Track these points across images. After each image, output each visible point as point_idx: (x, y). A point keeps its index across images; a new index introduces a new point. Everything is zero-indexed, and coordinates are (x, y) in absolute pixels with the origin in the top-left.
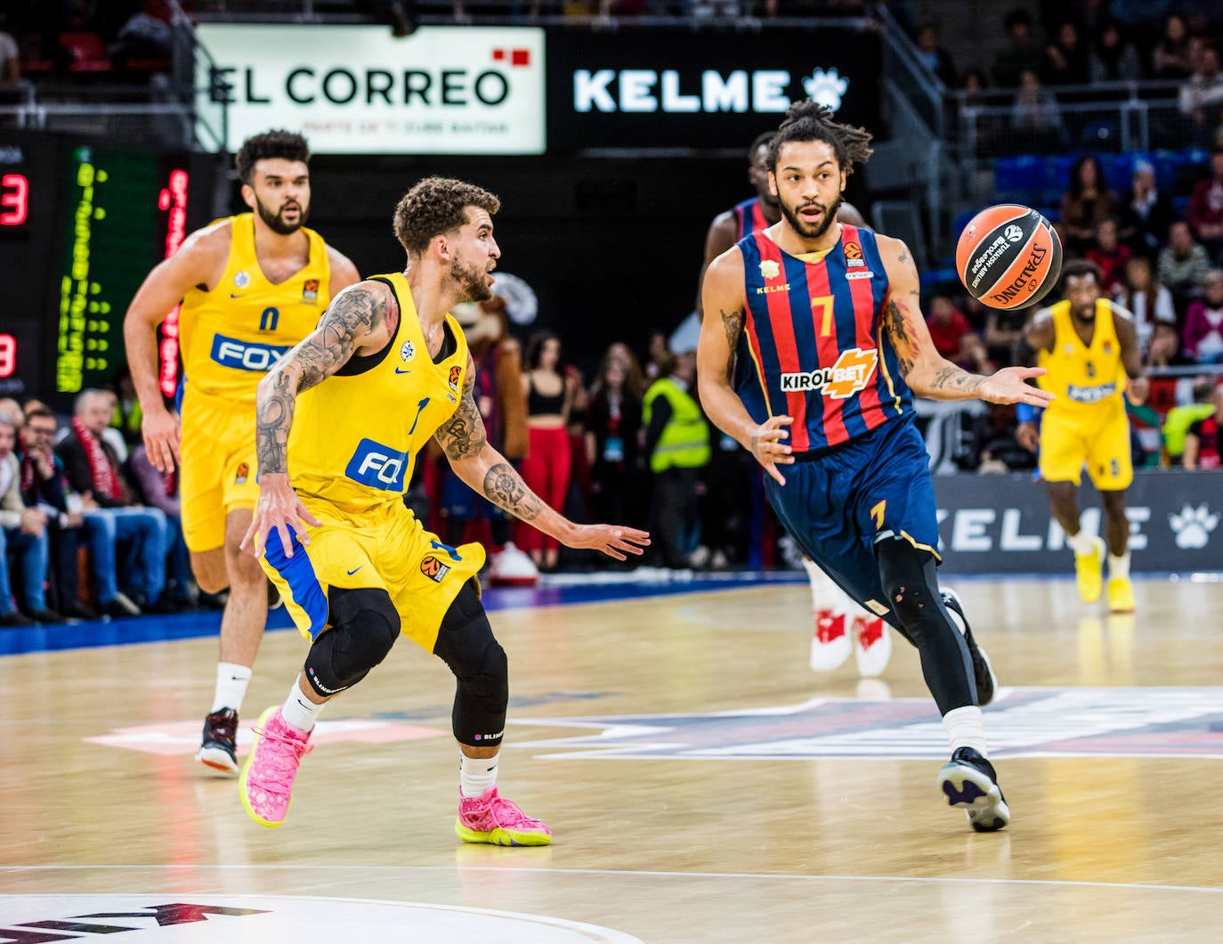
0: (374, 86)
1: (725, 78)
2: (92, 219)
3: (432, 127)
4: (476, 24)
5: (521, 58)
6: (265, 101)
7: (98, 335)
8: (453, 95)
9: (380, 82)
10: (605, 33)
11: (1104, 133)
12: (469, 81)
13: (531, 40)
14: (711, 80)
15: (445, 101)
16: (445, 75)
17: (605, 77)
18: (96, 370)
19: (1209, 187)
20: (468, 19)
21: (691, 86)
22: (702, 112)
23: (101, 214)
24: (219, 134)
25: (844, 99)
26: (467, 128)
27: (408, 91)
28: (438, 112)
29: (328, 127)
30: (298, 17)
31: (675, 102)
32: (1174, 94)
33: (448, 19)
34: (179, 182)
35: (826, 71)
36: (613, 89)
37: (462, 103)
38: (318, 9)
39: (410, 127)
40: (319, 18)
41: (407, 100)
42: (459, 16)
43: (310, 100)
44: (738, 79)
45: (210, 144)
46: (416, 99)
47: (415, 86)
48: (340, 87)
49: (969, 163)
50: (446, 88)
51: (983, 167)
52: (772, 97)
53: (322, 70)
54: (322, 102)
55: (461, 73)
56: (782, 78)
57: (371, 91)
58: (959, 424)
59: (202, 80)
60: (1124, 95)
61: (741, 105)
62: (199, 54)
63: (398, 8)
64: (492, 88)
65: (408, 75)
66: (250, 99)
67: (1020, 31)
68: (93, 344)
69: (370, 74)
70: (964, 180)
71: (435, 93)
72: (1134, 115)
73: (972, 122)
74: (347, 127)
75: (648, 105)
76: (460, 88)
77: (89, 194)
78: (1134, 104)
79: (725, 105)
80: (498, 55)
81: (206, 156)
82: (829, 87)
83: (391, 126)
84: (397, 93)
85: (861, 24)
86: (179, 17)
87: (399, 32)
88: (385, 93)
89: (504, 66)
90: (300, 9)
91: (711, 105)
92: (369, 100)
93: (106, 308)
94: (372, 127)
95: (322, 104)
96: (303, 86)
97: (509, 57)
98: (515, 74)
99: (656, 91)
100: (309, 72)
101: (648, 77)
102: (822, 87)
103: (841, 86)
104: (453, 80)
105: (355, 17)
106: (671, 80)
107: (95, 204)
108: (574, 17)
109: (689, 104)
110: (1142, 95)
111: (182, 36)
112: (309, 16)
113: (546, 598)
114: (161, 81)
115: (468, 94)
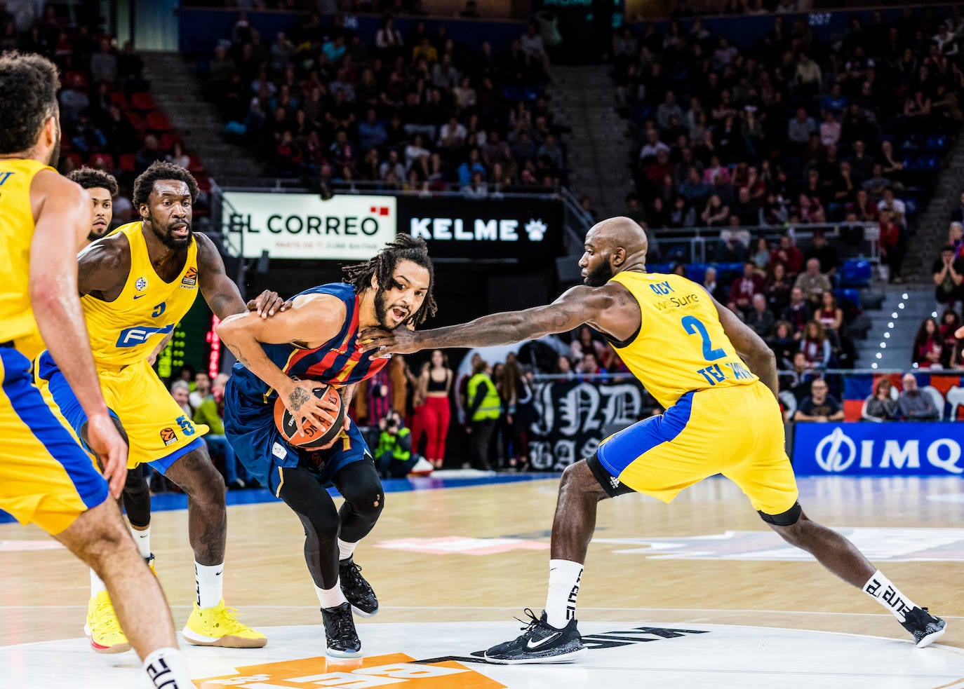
0: (312, 225)
1: (486, 223)
3: (340, 246)
4: (361, 194)
5: (384, 211)
6: (257, 231)
7: (179, 349)
8: (350, 230)
9: (314, 222)
10: (425, 200)
11: (679, 253)
12: (358, 223)
13: (390, 202)
14: (479, 224)
15: (347, 233)
16: (347, 219)
17: (426, 221)
18: (178, 366)
19: (741, 281)
20: (357, 191)
21: (469, 227)
22: (474, 241)
24: (238, 248)
25: (545, 234)
26: (357, 247)
27: (328, 227)
28: (343, 238)
29: (288, 245)
30: (273, 189)
31: (461, 235)
32: (718, 234)
33: (348, 191)
35: (536, 221)
36: (430, 228)
37: (355, 234)
38: (283, 185)
39: (329, 246)
40: (284, 189)
41: (327, 232)
42: (353, 190)
43: (279, 231)
44: (493, 224)
45: (234, 253)
46: (332, 231)
47: (332, 225)
48: (294, 225)
50: (347, 226)
52: (509, 233)
53: (285, 216)
54: (285, 232)
55: (355, 219)
56: (514, 223)
57: (310, 227)
58: (624, 399)
59: (226, 220)
60: (693, 235)
61: (494, 237)
62: (225, 204)
63: (323, 185)
64: (370, 226)
65: (328, 219)
66: (250, 231)
67: (634, 203)
68: (176, 353)
69: (310, 219)
71: (341, 229)
72: (698, 245)
74: (297, 245)
75: (448, 236)
76: (354, 226)
78: (698, 239)
79: (486, 236)
80: (373, 210)
81: (233, 259)
82: (538, 229)
83: (320, 245)
84: (323, 228)
85: (554, 196)
86: (215, 188)
87: (325, 197)
88: (316, 228)
89: (376, 216)
90: (274, 185)
91: (479, 237)
92: (309, 232)
93: (183, 334)
94: (310, 245)
95: (285, 233)
96: (276, 224)
97: (378, 211)
98: (382, 220)
99: (451, 229)
100: (279, 217)
101: (448, 222)
102: (534, 229)
103: (543, 228)
104: (351, 222)
105: (302, 190)
106: (459, 224)
108: (409, 191)
109: (468, 236)
110: (702, 234)
111: (216, 197)
112: (278, 189)
113: (437, 484)
114: (205, 220)
115: (358, 229)
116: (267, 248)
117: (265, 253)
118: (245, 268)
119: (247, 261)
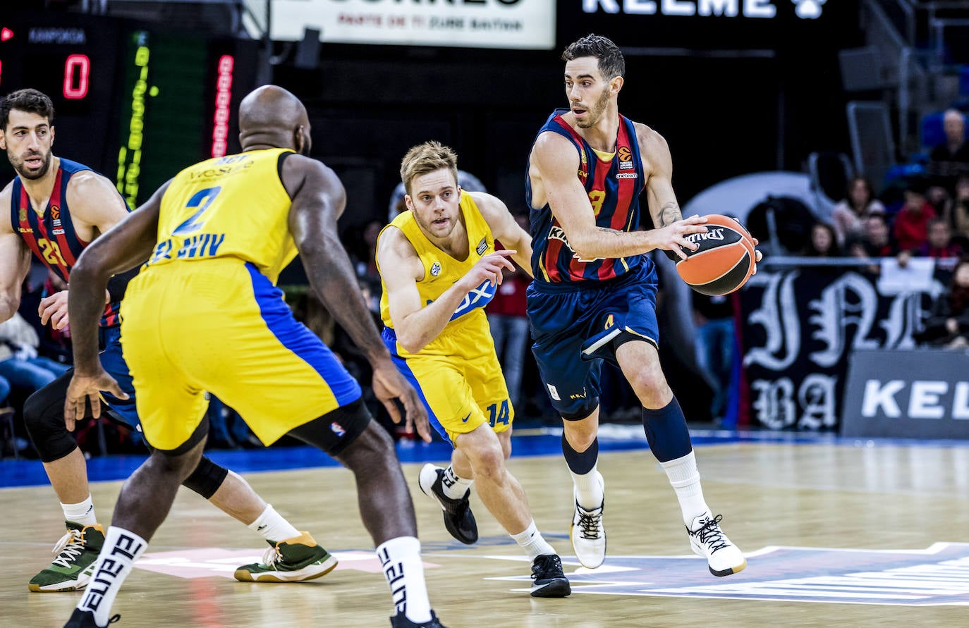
2: (146, 96)
3: (455, 23)
22: (697, 17)
23: (154, 91)
24: (263, 24)
25: (825, 7)
26: (485, 24)
28: (461, 9)
29: (361, 20)
31: (672, 6)
34: (226, 64)
39: (434, 22)
45: (254, 33)
49: (936, 68)
51: (948, 73)
52: (760, 4)
58: (918, 304)
61: (732, 10)
70: (932, 83)
73: (940, 32)
74: (378, 20)
75: (649, 8)
77: (144, 73)
81: (251, 42)
83: (417, 20)
94: (401, 21)
107: (150, 83)
109: (685, 8)
116: (314, 23)
117: (312, 34)
118: (275, 60)
119: (279, 46)
